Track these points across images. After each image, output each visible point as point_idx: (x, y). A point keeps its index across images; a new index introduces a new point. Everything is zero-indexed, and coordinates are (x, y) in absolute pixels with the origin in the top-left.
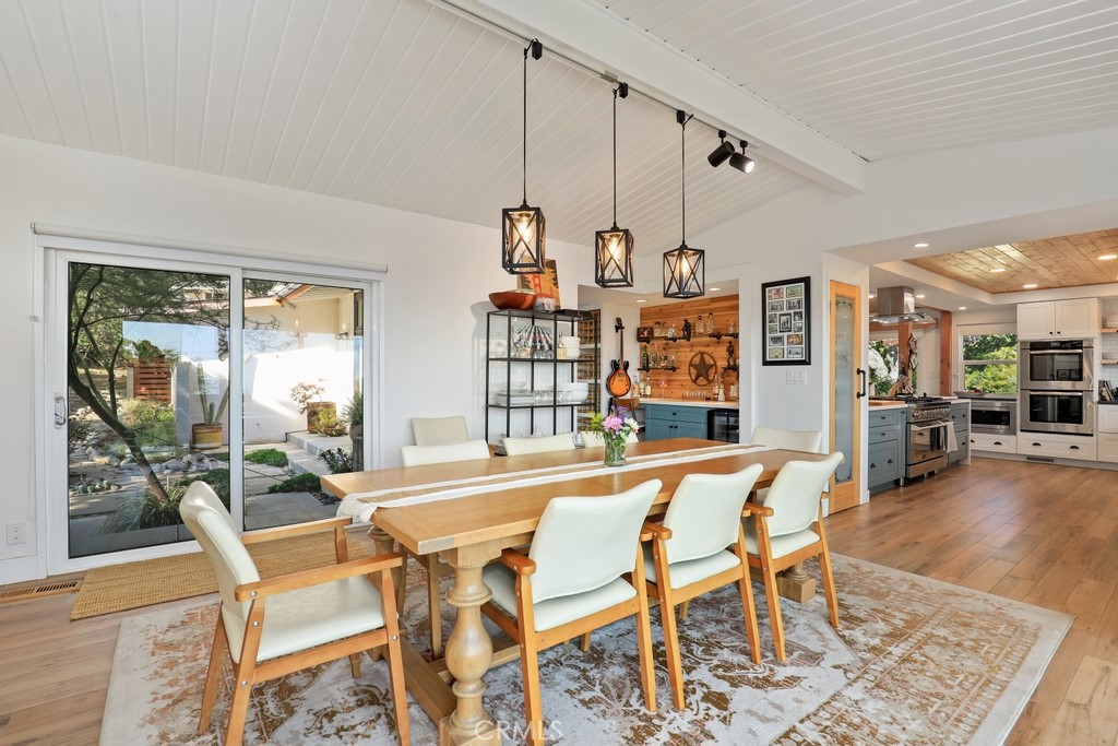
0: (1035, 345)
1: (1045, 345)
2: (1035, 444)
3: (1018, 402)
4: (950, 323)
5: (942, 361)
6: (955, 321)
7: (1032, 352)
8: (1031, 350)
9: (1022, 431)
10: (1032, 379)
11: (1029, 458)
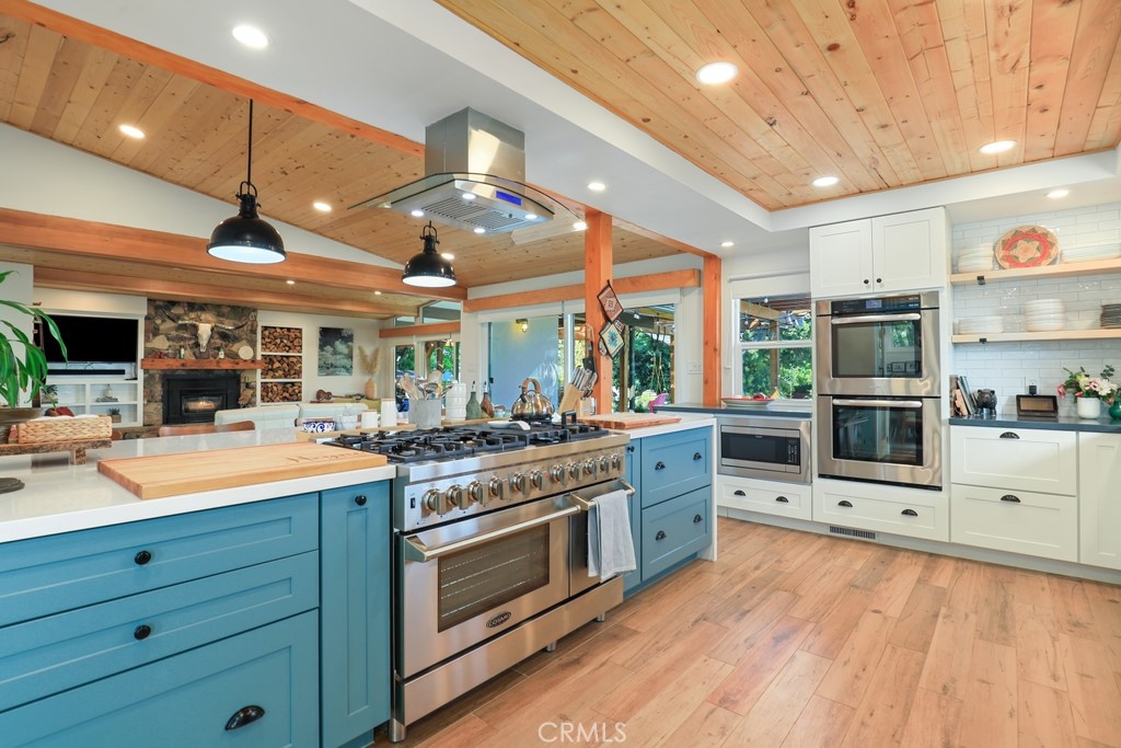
0: (840, 308)
1: (859, 306)
2: (843, 504)
3: (814, 419)
4: (718, 277)
5: (706, 343)
6: (726, 273)
7: (837, 321)
8: (833, 315)
9: (821, 476)
10: (836, 374)
11: (834, 529)
